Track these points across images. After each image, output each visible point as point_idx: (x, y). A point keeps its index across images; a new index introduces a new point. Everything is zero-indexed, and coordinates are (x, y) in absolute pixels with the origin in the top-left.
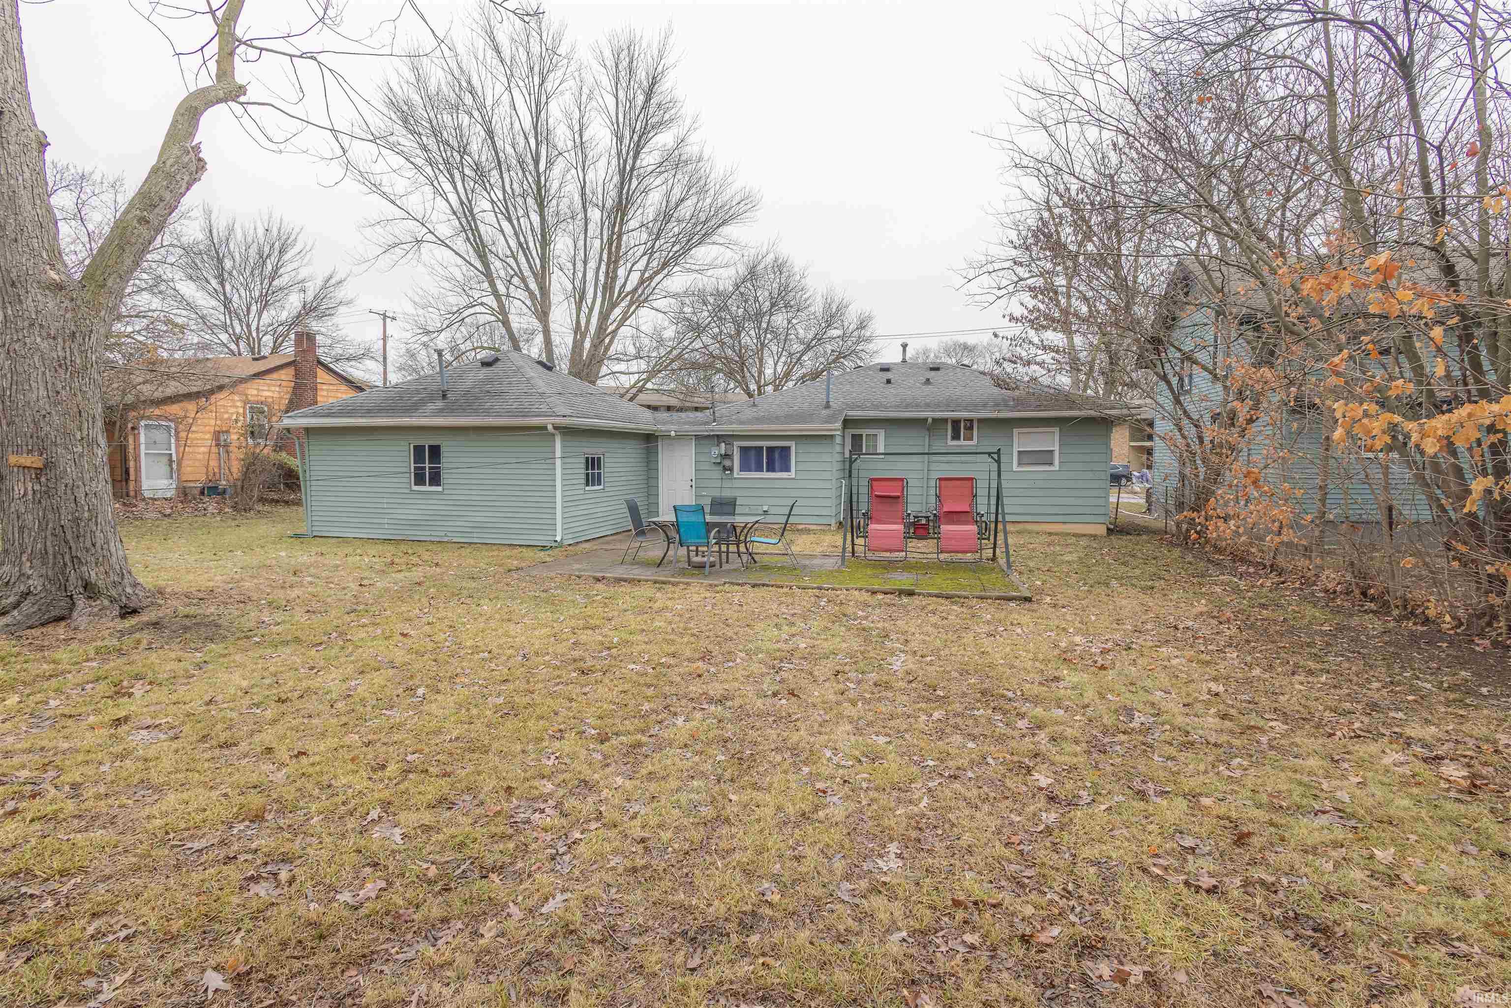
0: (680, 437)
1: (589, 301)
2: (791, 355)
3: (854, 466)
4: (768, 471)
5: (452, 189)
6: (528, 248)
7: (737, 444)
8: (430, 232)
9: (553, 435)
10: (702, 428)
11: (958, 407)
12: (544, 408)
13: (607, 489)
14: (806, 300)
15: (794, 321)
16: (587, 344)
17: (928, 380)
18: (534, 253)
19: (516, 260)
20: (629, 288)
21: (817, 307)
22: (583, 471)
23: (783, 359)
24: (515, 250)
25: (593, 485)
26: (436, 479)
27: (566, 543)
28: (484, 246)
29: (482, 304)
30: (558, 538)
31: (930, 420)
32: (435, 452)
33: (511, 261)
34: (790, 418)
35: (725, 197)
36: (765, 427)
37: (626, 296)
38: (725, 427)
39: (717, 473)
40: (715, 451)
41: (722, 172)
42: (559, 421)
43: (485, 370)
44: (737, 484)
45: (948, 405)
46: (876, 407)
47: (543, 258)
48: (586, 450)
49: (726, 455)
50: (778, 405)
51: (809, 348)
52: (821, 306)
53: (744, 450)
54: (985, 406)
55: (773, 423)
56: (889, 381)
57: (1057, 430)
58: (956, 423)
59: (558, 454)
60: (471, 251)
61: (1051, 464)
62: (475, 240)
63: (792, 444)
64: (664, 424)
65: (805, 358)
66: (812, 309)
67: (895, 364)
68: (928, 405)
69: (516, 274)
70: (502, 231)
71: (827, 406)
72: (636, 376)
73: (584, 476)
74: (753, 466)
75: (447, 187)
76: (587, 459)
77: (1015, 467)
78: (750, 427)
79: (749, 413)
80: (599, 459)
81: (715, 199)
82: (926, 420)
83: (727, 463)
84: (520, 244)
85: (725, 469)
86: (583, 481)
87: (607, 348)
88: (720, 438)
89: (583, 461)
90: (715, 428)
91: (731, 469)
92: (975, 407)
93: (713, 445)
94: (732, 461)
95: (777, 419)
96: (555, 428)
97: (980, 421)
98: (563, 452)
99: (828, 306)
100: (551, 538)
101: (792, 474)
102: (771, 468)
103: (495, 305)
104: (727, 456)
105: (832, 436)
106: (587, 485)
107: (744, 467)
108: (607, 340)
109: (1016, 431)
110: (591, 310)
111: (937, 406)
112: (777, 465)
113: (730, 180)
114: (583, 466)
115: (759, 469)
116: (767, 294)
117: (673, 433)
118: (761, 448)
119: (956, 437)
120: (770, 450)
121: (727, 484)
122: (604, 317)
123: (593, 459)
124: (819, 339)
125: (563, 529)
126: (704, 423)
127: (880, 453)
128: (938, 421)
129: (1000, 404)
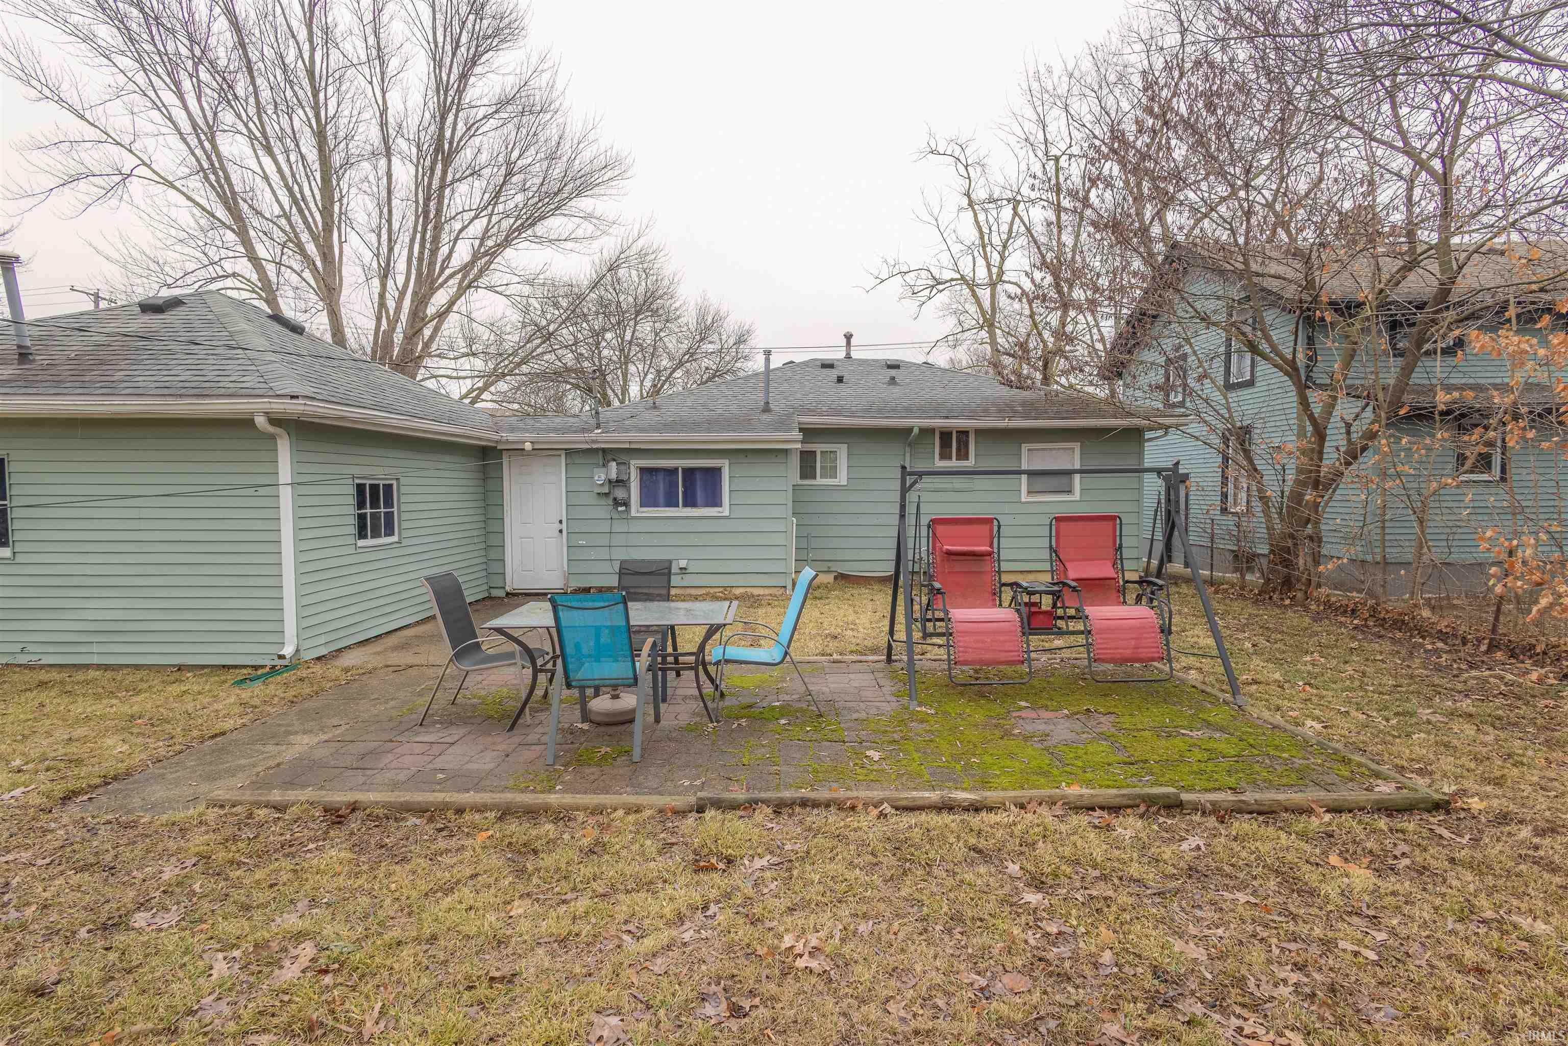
0: (542, 452)
1: (401, 280)
2: (659, 372)
3: (912, 497)
4: (686, 505)
5: (177, 102)
6: (304, 199)
7: (636, 463)
8: (144, 164)
9: (273, 437)
10: (579, 437)
11: (951, 413)
12: (251, 381)
13: (405, 542)
14: (676, 309)
15: (662, 334)
16: (398, 337)
17: (893, 378)
18: (312, 205)
19: (288, 219)
20: (456, 262)
21: (689, 318)
22: (352, 510)
23: (650, 376)
24: (287, 208)
25: (376, 534)
27: (308, 656)
28: (234, 193)
29: (234, 275)
30: (288, 651)
31: (916, 430)
33: (283, 222)
34: (711, 424)
35: (586, 155)
36: (682, 436)
37: (452, 276)
38: (614, 436)
39: (603, 510)
40: (600, 476)
41: (580, 124)
42: (280, 406)
43: (146, 318)
44: (635, 527)
45: (936, 410)
46: (837, 412)
47: (326, 211)
48: (356, 470)
49: (617, 481)
50: (692, 408)
51: (681, 364)
52: (694, 314)
53: (643, 470)
54: (986, 412)
55: (693, 430)
56: (840, 380)
57: (1077, 446)
58: (946, 436)
59: (285, 473)
60: (213, 196)
61: (1070, 492)
62: (218, 181)
63: (725, 464)
64: (512, 430)
65: (676, 375)
66: (682, 320)
67: (838, 360)
68: (908, 410)
69: (290, 240)
70: (266, 178)
71: (766, 409)
72: (469, 382)
73: (353, 521)
74: (661, 499)
75: (169, 98)
76: (360, 488)
77: (1024, 497)
78: (656, 436)
79: (650, 417)
80: (390, 486)
81: (571, 161)
82: (909, 430)
83: (620, 494)
84: (295, 201)
85: (617, 503)
86: (353, 530)
87: (427, 345)
88: (606, 454)
89: (352, 490)
90: (600, 438)
91: (626, 504)
93: (598, 466)
94: (629, 491)
95: (695, 426)
96: (275, 421)
97: (979, 432)
98: (295, 473)
99: (701, 316)
100: (273, 649)
101: (725, 510)
102: (690, 502)
103: (254, 277)
104: (621, 482)
105: (786, 452)
106: (362, 534)
107: (648, 500)
108: (427, 332)
109: (1025, 447)
110: (402, 293)
111: (922, 411)
112: (700, 495)
113: (591, 136)
114: (352, 500)
115: (671, 502)
116: (631, 299)
117: (528, 446)
118: (673, 471)
119: (945, 456)
120: (689, 472)
121: (619, 527)
122: (421, 301)
123: (374, 488)
124: (691, 354)
125: (301, 630)
126: (584, 430)
127: (842, 478)
128: (926, 432)
129: (1006, 409)
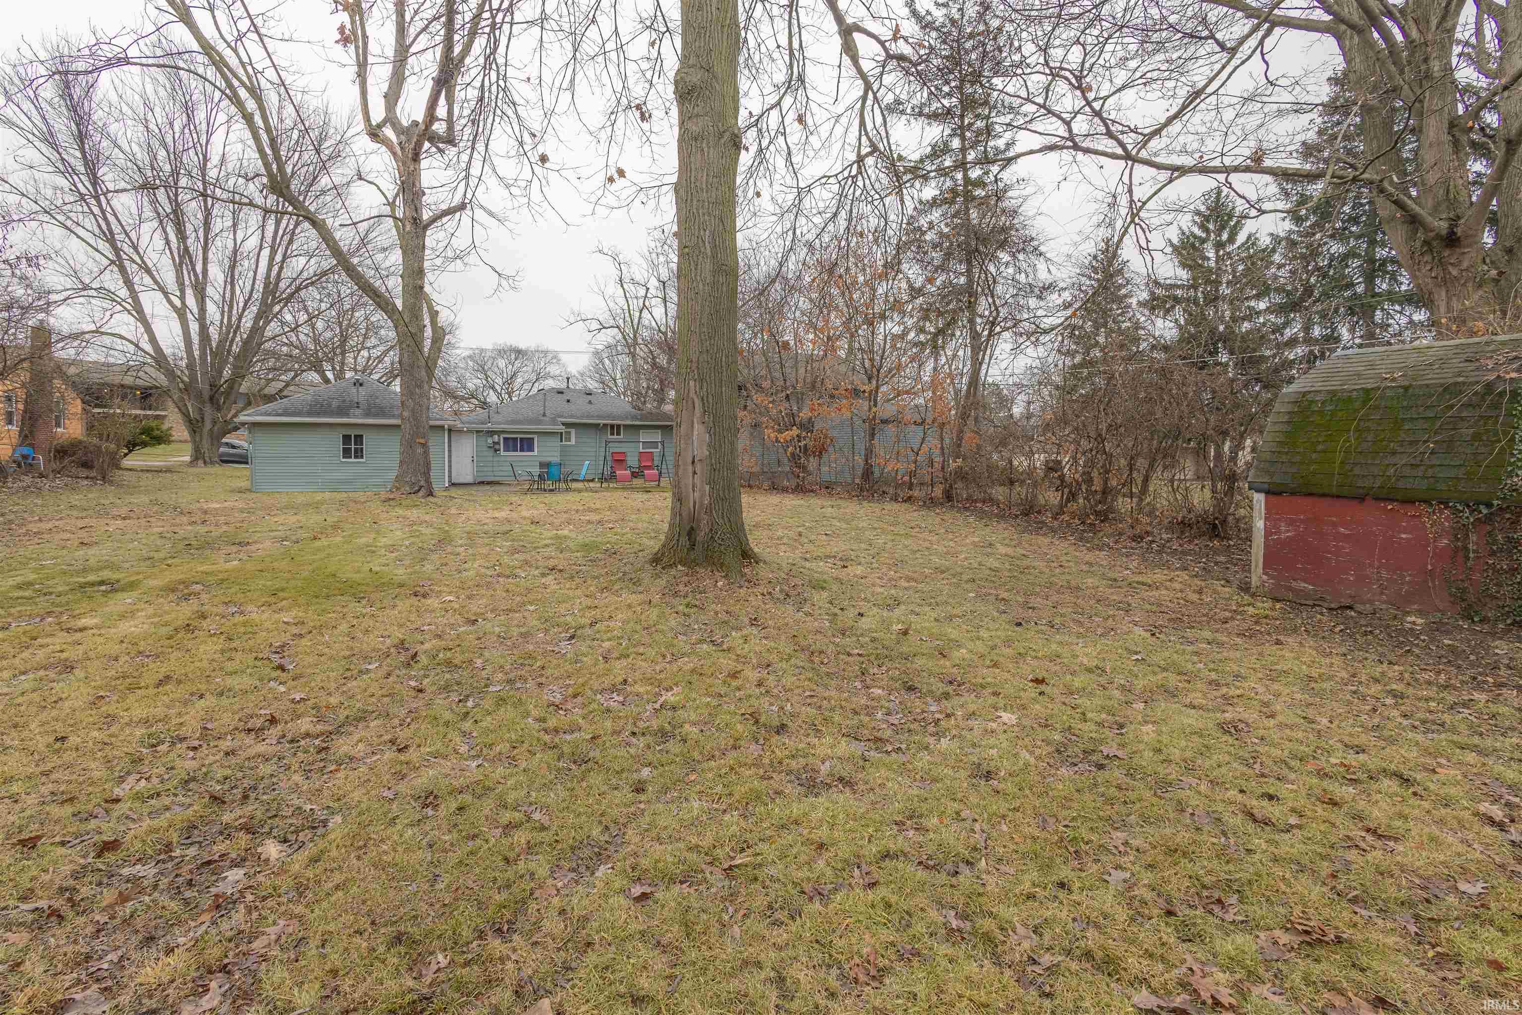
0: (468, 431)
4: (521, 451)
7: (502, 436)
10: (481, 426)
11: (614, 419)
17: (589, 399)
26: (359, 454)
31: (601, 425)
32: (359, 439)
34: (530, 421)
36: (517, 426)
38: (494, 426)
39: (491, 453)
40: (490, 441)
44: (502, 459)
45: (608, 418)
46: (572, 416)
49: (496, 442)
53: (505, 439)
54: (627, 418)
55: (522, 424)
56: (569, 401)
57: (659, 431)
58: (612, 426)
61: (656, 447)
63: (534, 437)
67: (564, 389)
68: (598, 416)
71: (544, 415)
74: (512, 449)
78: (509, 427)
82: (599, 424)
83: (497, 447)
85: (495, 450)
88: (491, 433)
90: (489, 426)
91: (499, 450)
92: (619, 417)
93: (488, 437)
94: (500, 446)
97: (625, 426)
101: (536, 453)
104: (498, 443)
107: (507, 449)
109: (641, 432)
111: (603, 418)
112: (526, 448)
115: (515, 450)
117: (465, 429)
118: (516, 438)
119: (612, 434)
120: (522, 439)
121: (496, 459)
126: (482, 423)
127: (573, 442)
128: (605, 425)
129: (634, 418)
